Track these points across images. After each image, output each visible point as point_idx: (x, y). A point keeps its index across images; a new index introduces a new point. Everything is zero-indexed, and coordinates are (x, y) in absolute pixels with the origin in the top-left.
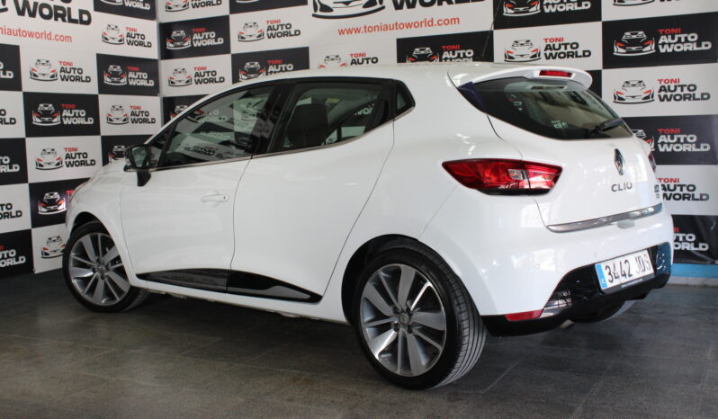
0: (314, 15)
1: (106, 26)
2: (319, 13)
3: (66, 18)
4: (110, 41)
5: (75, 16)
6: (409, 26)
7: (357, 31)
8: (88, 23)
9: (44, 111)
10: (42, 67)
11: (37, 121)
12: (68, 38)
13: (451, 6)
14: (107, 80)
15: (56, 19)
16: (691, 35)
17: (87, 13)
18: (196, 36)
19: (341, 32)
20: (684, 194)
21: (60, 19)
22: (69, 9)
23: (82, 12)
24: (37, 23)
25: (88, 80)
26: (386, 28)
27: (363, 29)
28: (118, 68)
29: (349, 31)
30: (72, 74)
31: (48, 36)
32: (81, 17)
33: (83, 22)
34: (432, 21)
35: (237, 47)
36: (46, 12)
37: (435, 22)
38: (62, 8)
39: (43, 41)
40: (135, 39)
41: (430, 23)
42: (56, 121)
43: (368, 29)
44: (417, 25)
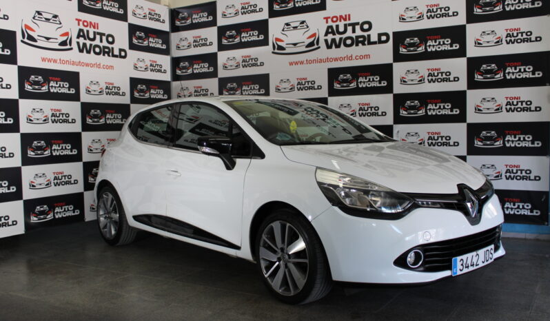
0: (273, 53)
1: (136, 60)
2: (276, 51)
3: (111, 54)
4: (139, 69)
5: (116, 52)
6: (336, 60)
7: (302, 63)
8: (125, 57)
9: (94, 115)
10: (93, 86)
11: (89, 121)
12: (111, 67)
13: (364, 46)
14: (136, 94)
15: (104, 55)
16: (528, 67)
17: (124, 51)
18: (195, 66)
19: (291, 64)
20: (523, 176)
21: (106, 55)
22: (113, 48)
23: (121, 50)
24: (92, 58)
25: (124, 94)
26: (321, 61)
27: (305, 62)
28: (144, 87)
29: (296, 63)
30: (113, 90)
31: (98, 66)
32: (120, 53)
33: (121, 57)
34: (352, 57)
35: (222, 73)
36: (97, 50)
37: (354, 58)
38: (108, 48)
39: (95, 69)
40: (156, 68)
41: (350, 58)
42: (102, 121)
43: (309, 62)
44: (342, 59)
